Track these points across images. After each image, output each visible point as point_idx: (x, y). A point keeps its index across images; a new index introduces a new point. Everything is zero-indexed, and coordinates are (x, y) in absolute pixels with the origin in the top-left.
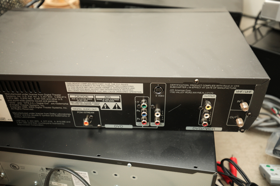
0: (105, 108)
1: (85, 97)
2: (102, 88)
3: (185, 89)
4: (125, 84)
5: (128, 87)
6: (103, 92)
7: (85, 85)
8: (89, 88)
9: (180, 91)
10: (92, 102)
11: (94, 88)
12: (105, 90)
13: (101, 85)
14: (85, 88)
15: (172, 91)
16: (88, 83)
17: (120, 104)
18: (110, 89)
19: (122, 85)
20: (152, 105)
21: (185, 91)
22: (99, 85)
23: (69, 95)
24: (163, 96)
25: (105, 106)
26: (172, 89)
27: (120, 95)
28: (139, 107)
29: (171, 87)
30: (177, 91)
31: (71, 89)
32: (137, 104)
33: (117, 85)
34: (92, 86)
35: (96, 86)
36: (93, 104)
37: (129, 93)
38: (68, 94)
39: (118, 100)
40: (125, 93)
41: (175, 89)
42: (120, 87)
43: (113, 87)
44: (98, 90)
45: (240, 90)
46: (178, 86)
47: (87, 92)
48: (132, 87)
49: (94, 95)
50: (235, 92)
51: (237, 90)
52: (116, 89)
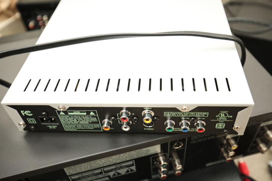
0: (116, 175)
1: (91, 173)
2: (111, 161)
3: (208, 137)
4: (139, 150)
5: (143, 152)
6: (112, 163)
7: (89, 164)
8: (95, 165)
9: (202, 140)
10: (99, 175)
11: (101, 163)
12: (115, 162)
13: (109, 159)
14: (90, 167)
15: (194, 142)
16: (93, 162)
17: (134, 168)
18: (120, 159)
19: (135, 152)
20: (171, 159)
21: (208, 138)
22: (107, 159)
23: (71, 178)
24: (183, 148)
25: (116, 173)
26: (193, 140)
27: (134, 161)
28: (156, 164)
29: (192, 139)
30: (199, 140)
31: (72, 172)
32: (153, 162)
33: (129, 154)
34: (99, 162)
35: (104, 161)
36: (100, 176)
37: (144, 156)
38: (69, 177)
39: (132, 165)
40: (139, 157)
41: (196, 139)
42: (133, 154)
43: (124, 157)
44: (107, 163)
45: (266, 123)
46: (201, 136)
47: (93, 168)
48: (147, 151)
49: (102, 169)
50: (262, 125)
51: (264, 123)
52: (128, 157)
